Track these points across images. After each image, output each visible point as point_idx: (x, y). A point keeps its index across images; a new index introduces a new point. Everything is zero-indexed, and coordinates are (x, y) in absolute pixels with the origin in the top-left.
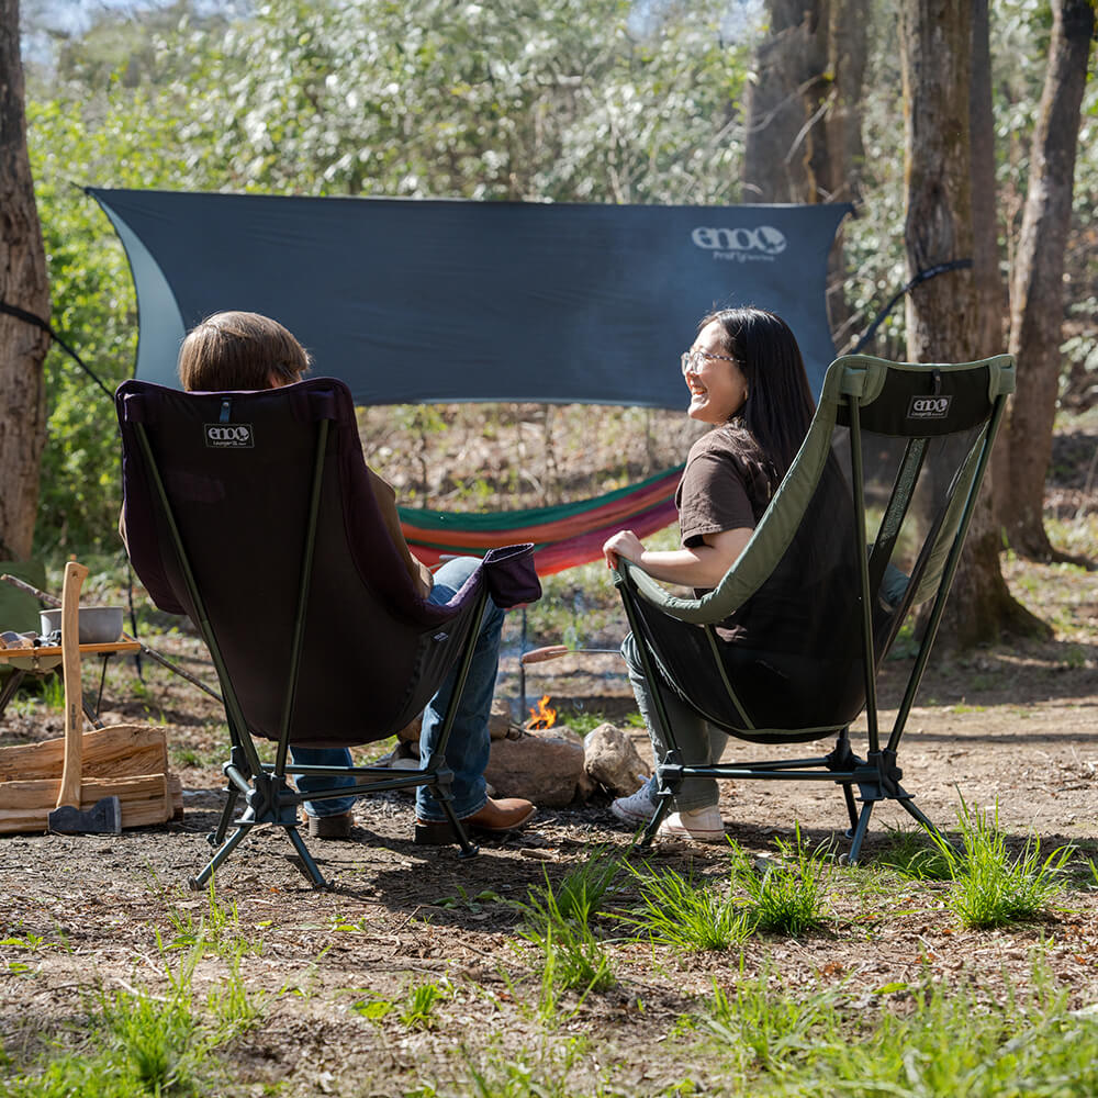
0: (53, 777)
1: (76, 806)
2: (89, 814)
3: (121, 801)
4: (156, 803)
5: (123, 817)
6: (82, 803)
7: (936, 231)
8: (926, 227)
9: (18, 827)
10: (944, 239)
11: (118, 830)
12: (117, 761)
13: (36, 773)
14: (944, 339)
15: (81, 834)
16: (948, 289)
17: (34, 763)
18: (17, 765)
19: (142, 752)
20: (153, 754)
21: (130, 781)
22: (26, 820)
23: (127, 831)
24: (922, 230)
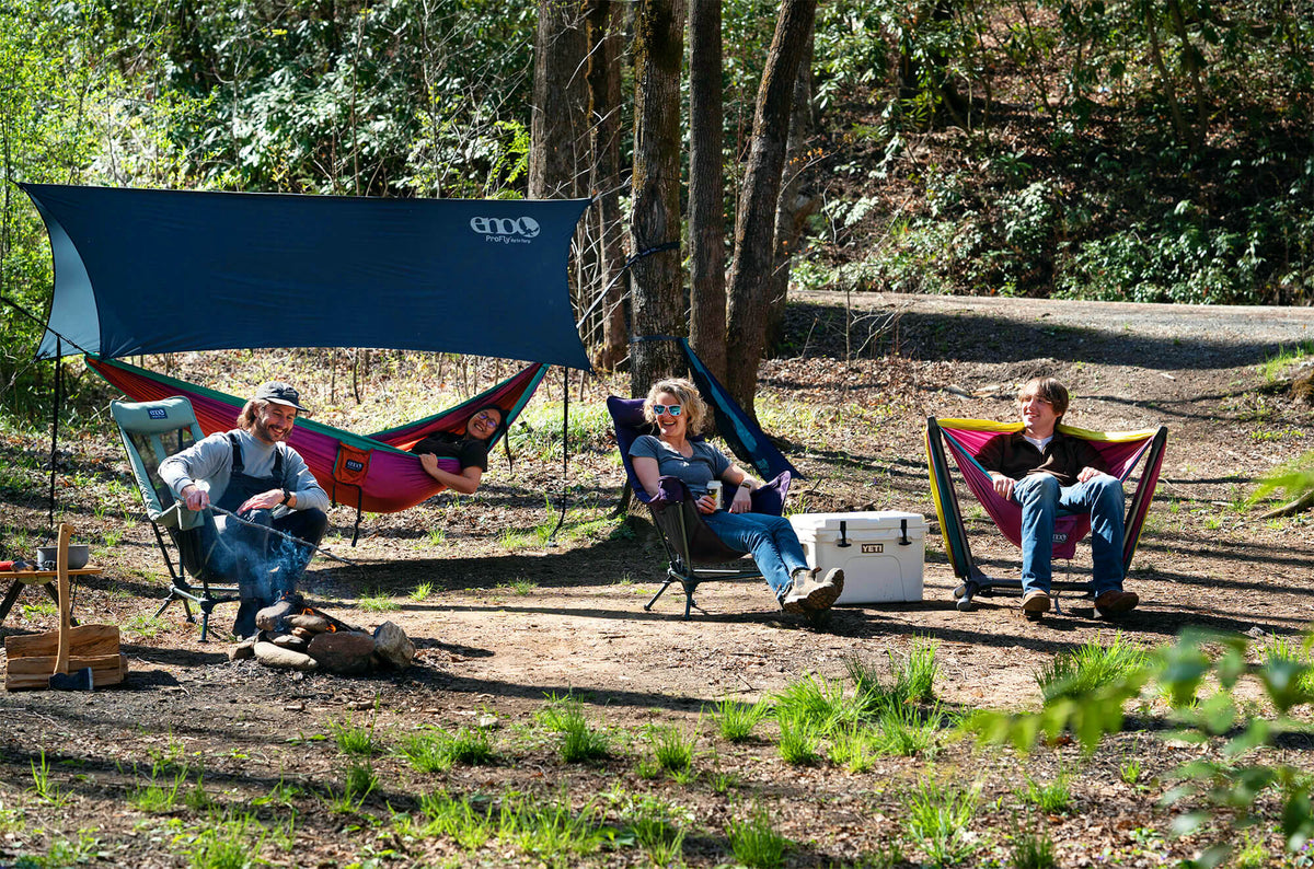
0: (50, 655)
1: (66, 673)
2: (74, 678)
3: (93, 670)
4: (114, 672)
5: (94, 679)
6: (69, 671)
7: (653, 221)
8: (646, 218)
9: (30, 685)
10: (659, 226)
11: (91, 688)
12: (89, 645)
13: (40, 652)
14: (656, 302)
15: (71, 690)
16: (660, 265)
17: (38, 646)
18: (29, 646)
19: (105, 640)
20: (112, 641)
21: (98, 658)
22: (35, 681)
23: (97, 689)
24: (643, 219)
